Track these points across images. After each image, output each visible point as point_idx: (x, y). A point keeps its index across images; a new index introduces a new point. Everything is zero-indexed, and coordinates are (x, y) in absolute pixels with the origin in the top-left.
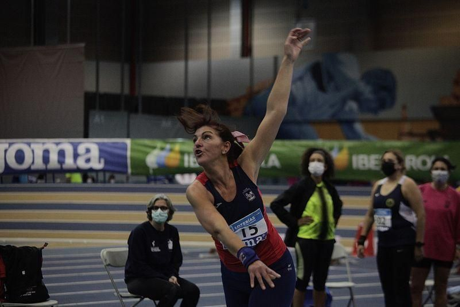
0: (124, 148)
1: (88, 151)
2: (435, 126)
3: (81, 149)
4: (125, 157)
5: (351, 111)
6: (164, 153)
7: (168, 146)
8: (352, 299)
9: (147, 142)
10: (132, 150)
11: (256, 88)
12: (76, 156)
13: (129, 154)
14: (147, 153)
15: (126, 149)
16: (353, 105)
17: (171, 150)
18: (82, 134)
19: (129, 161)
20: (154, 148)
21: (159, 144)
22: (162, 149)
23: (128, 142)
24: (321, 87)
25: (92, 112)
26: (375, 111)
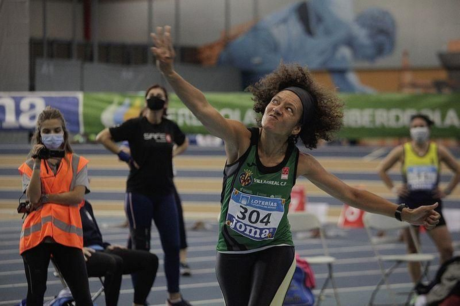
0: (76, 102)
1: (32, 106)
2: (443, 75)
3: (25, 104)
4: (77, 114)
5: (344, 58)
6: (122, 109)
7: (127, 101)
8: (330, 277)
9: (102, 96)
10: (85, 105)
11: (233, 32)
12: (18, 112)
13: (81, 109)
14: (102, 109)
15: (77, 104)
16: (345, 52)
17: (131, 105)
18: (27, 87)
19: (81, 119)
20: (110, 103)
21: (117, 98)
22: (120, 104)
23: (80, 96)
24: (309, 31)
25: (38, 61)
26: (371, 58)
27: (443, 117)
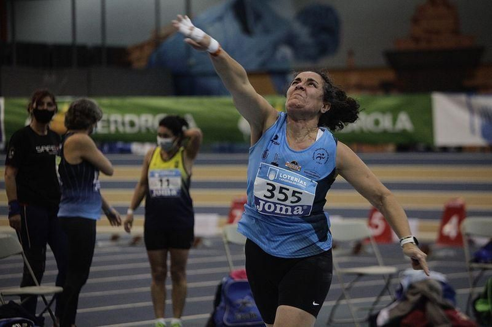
10: (7, 112)
23: (1, 101)
27: (395, 120)
